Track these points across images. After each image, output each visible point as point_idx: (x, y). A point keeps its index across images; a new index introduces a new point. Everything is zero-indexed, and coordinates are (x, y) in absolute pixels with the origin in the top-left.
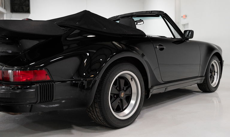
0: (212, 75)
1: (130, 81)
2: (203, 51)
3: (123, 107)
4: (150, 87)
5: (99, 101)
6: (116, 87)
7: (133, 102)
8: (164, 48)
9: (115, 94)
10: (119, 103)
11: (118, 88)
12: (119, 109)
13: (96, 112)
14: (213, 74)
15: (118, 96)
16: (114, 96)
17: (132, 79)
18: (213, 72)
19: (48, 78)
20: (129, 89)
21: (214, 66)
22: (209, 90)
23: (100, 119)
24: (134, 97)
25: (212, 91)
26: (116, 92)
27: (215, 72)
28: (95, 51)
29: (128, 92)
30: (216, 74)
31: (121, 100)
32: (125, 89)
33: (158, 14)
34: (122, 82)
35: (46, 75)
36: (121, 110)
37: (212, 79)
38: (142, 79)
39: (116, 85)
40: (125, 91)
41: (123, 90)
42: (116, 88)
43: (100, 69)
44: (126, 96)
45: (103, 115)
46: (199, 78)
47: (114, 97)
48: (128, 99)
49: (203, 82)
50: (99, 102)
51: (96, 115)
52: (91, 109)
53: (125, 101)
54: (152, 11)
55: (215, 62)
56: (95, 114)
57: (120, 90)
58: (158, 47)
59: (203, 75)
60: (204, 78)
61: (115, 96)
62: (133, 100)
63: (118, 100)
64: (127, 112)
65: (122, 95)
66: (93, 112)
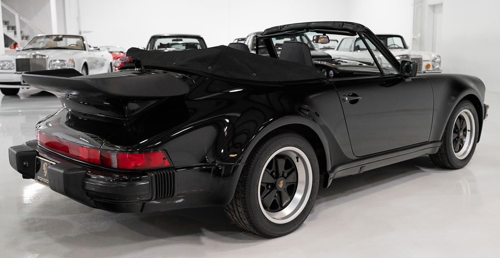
0: (458, 137)
1: (295, 160)
2: (441, 91)
3: (281, 203)
4: (329, 168)
5: (243, 196)
6: (270, 171)
7: (298, 196)
8: (358, 99)
9: (268, 184)
10: (275, 196)
11: (274, 174)
12: (276, 207)
13: (239, 212)
14: (461, 134)
15: (274, 186)
16: (267, 187)
17: (297, 158)
18: (462, 130)
19: (167, 164)
20: (294, 174)
21: (464, 119)
22: (451, 165)
23: (245, 222)
24: (301, 187)
25: (456, 167)
26: (271, 180)
27: (465, 130)
29: (291, 179)
30: (468, 133)
31: (279, 193)
32: (286, 175)
33: (355, 30)
34: (282, 163)
35: (164, 159)
36: (280, 208)
37: (459, 143)
38: (315, 158)
39: (270, 169)
40: (285, 178)
41: (283, 176)
42: (271, 174)
43: (246, 145)
44: (288, 185)
46: (430, 145)
47: (268, 189)
48: (292, 190)
49: (440, 150)
50: (244, 198)
51: (238, 217)
52: (231, 207)
53: (285, 194)
54: (343, 22)
55: (467, 113)
56: (237, 214)
57: (277, 177)
58: (347, 99)
59: (439, 138)
60: (439, 144)
61: (270, 187)
62: (300, 192)
63: (274, 193)
64: (288, 212)
65: (281, 184)
66: (234, 212)
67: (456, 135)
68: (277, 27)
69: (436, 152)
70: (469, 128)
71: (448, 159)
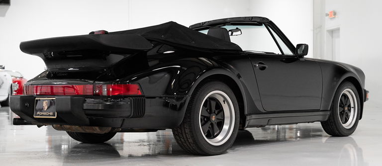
0: (344, 111)
1: (222, 103)
2: (328, 73)
3: (214, 134)
4: (246, 112)
7: (226, 127)
8: (265, 67)
9: (205, 117)
10: (209, 127)
11: (208, 111)
12: (211, 135)
13: (185, 133)
14: (346, 109)
15: (209, 119)
16: (204, 119)
17: (224, 101)
18: (347, 106)
19: (140, 93)
20: (222, 113)
21: (348, 98)
22: (339, 132)
23: (190, 141)
24: (227, 121)
25: (343, 134)
26: (207, 114)
27: (349, 106)
28: (185, 69)
30: (352, 110)
31: (212, 124)
32: (216, 112)
34: (213, 104)
35: (138, 89)
36: (212, 137)
37: (344, 116)
38: (236, 102)
39: (206, 107)
40: (217, 115)
41: (214, 113)
42: (207, 110)
43: (189, 88)
44: (218, 121)
45: (193, 137)
46: (321, 113)
47: (204, 120)
48: (220, 124)
49: (329, 119)
50: (190, 121)
52: (179, 131)
53: (216, 127)
54: (252, 17)
55: (348, 91)
56: (184, 136)
57: (210, 113)
58: (257, 65)
59: (328, 107)
60: (329, 113)
61: (205, 119)
62: (227, 124)
63: (208, 124)
64: (220, 139)
65: (213, 118)
66: (182, 134)
67: (342, 109)
68: (200, 23)
69: (326, 120)
70: (352, 105)
71: (336, 127)
